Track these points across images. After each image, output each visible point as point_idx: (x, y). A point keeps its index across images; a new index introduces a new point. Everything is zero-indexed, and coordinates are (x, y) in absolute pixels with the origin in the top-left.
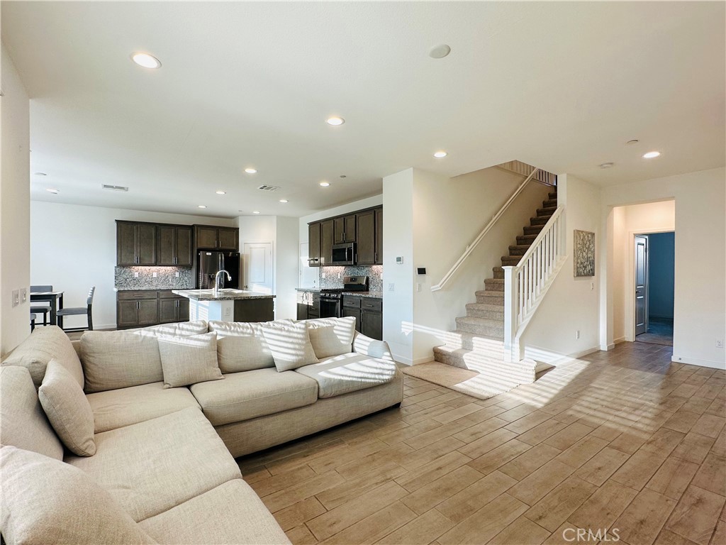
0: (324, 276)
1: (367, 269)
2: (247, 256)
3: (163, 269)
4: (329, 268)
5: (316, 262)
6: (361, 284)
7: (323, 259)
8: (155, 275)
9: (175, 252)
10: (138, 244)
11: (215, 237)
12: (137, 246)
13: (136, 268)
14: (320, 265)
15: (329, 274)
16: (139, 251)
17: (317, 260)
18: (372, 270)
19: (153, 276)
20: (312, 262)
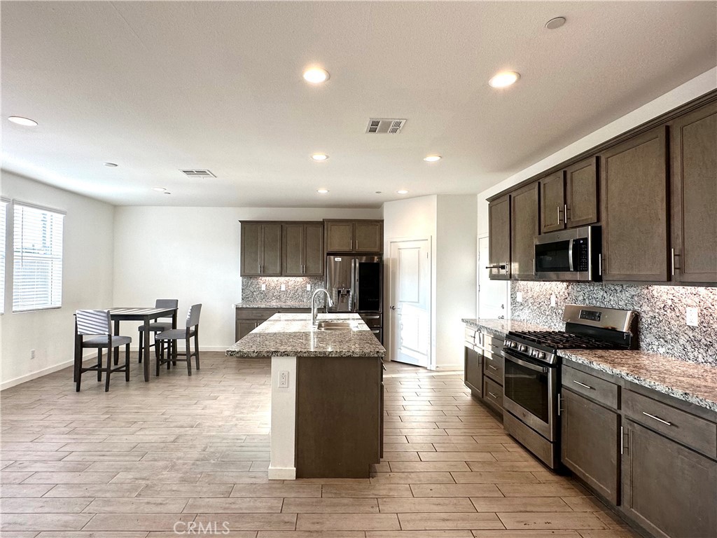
0: (519, 298)
1: (632, 291)
2: (394, 260)
3: (292, 281)
4: (531, 283)
5: (503, 272)
6: (614, 329)
7: (515, 267)
8: (283, 288)
9: (303, 258)
10: (262, 248)
11: (350, 235)
12: (261, 252)
14: (510, 277)
15: (530, 294)
17: (503, 267)
18: (649, 296)
19: (282, 290)
20: (495, 272)
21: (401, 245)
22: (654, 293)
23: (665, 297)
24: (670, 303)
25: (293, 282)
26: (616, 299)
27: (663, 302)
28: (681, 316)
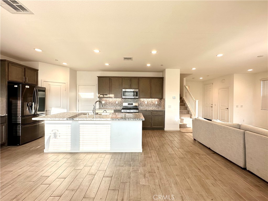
7: (112, 95)
11: (23, 74)
14: (109, 97)
20: (102, 96)
21: (50, 83)
22: (141, 100)
24: (143, 101)
26: (134, 101)
28: (144, 103)
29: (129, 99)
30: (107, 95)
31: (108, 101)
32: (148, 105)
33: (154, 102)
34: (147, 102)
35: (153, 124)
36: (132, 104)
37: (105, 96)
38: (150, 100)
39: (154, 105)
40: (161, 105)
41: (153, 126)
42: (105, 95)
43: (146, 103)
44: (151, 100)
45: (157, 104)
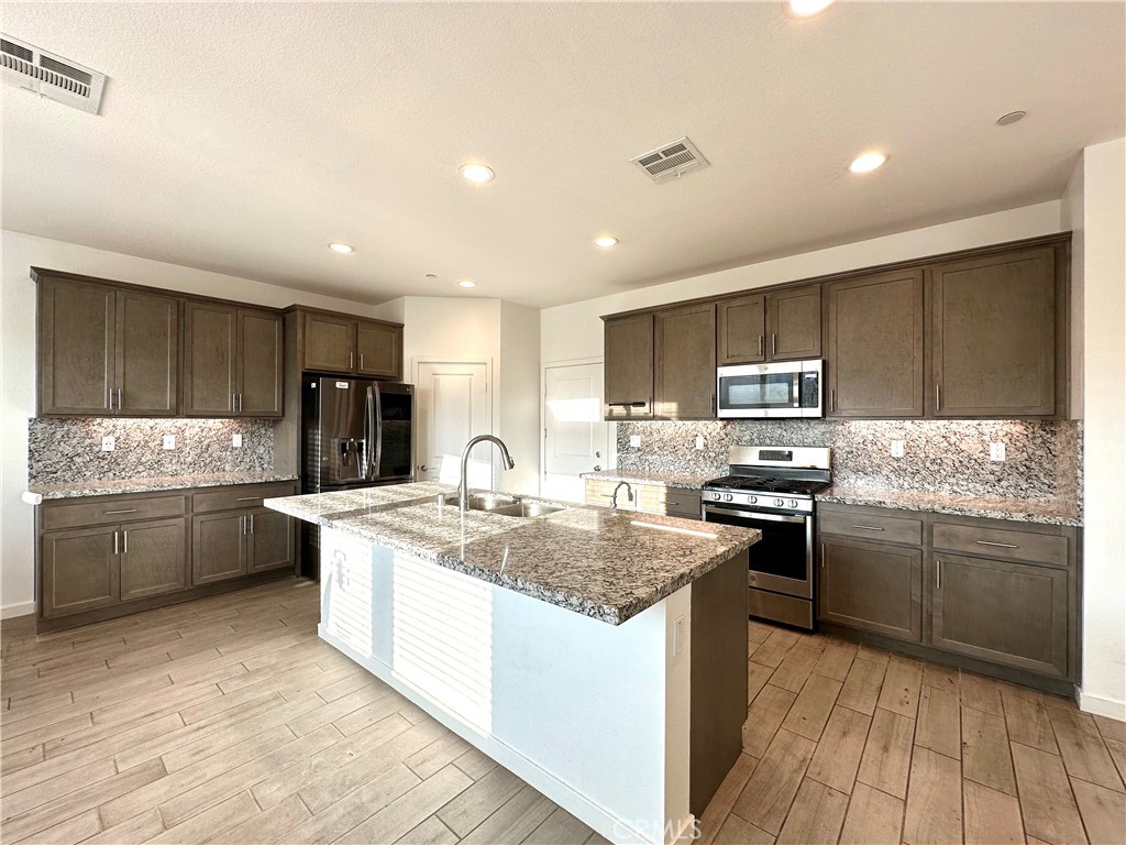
0: (635, 442)
2: (425, 393)
3: (194, 426)
4: (658, 425)
5: (637, 409)
6: (813, 467)
8: (170, 443)
9: (235, 379)
10: (119, 350)
11: (350, 343)
12: (114, 356)
13: (108, 422)
16: (120, 370)
17: (641, 404)
18: (845, 432)
19: (165, 447)
20: (619, 410)
21: (439, 369)
22: (852, 429)
23: (864, 432)
24: (871, 437)
25: (197, 429)
26: (800, 437)
27: (863, 437)
28: (884, 449)
29: (770, 426)
30: (643, 404)
31: (656, 437)
32: (912, 466)
33: (971, 446)
34: (907, 446)
35: (938, 621)
36: (790, 456)
37: (635, 410)
38: (932, 428)
39: (971, 467)
40: (1048, 474)
41: (946, 634)
42: (636, 404)
43: (898, 450)
44: (943, 431)
45: (1009, 467)
